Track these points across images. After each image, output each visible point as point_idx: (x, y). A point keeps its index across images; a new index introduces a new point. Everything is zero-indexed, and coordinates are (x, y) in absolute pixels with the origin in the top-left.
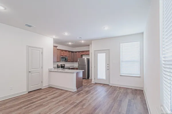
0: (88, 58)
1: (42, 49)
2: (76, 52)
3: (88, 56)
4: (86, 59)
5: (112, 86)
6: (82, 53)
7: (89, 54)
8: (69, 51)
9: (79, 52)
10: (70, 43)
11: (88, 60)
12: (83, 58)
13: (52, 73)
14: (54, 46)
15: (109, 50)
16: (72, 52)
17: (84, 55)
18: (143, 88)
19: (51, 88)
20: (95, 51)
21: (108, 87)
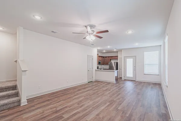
0: (117, 61)
1: (93, 56)
2: (106, 57)
3: (117, 60)
4: (113, 62)
5: (138, 82)
6: (111, 58)
7: (117, 59)
8: (102, 57)
9: (109, 57)
10: (104, 51)
11: (117, 63)
12: (111, 61)
13: (97, 72)
14: (98, 54)
15: (135, 56)
16: (103, 57)
17: (112, 59)
18: (161, 82)
19: (96, 81)
20: (124, 57)
21: (135, 82)
